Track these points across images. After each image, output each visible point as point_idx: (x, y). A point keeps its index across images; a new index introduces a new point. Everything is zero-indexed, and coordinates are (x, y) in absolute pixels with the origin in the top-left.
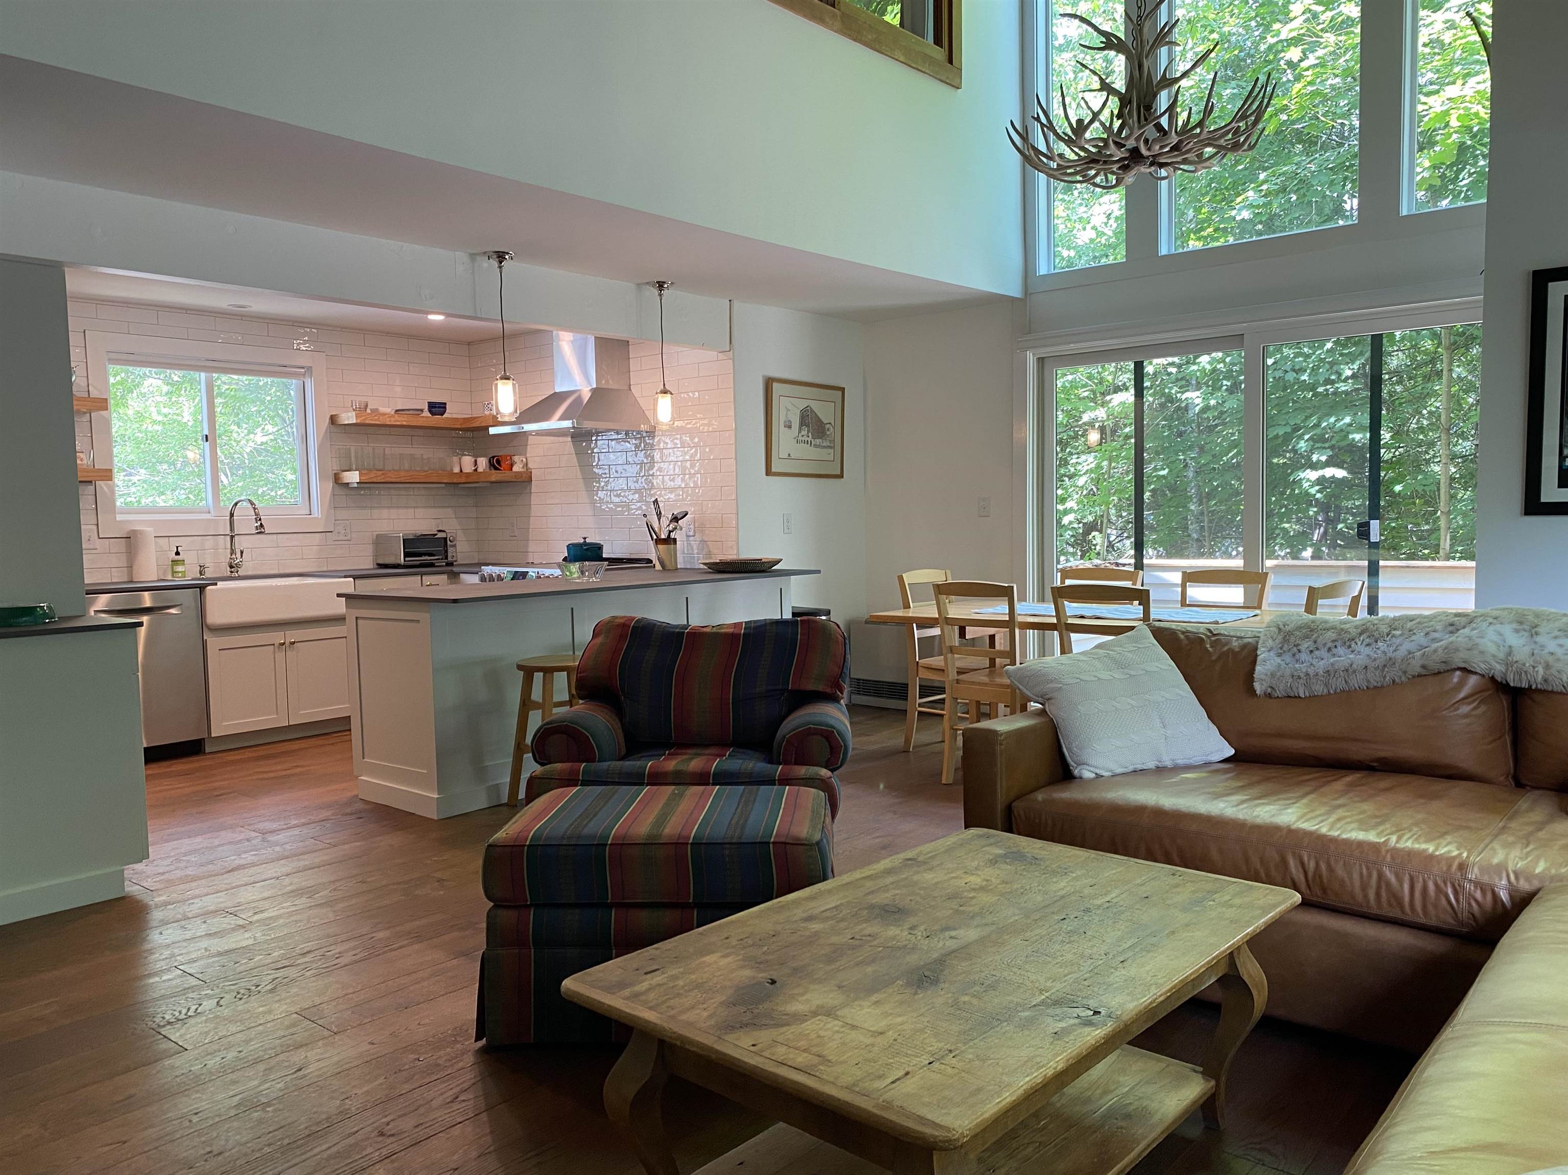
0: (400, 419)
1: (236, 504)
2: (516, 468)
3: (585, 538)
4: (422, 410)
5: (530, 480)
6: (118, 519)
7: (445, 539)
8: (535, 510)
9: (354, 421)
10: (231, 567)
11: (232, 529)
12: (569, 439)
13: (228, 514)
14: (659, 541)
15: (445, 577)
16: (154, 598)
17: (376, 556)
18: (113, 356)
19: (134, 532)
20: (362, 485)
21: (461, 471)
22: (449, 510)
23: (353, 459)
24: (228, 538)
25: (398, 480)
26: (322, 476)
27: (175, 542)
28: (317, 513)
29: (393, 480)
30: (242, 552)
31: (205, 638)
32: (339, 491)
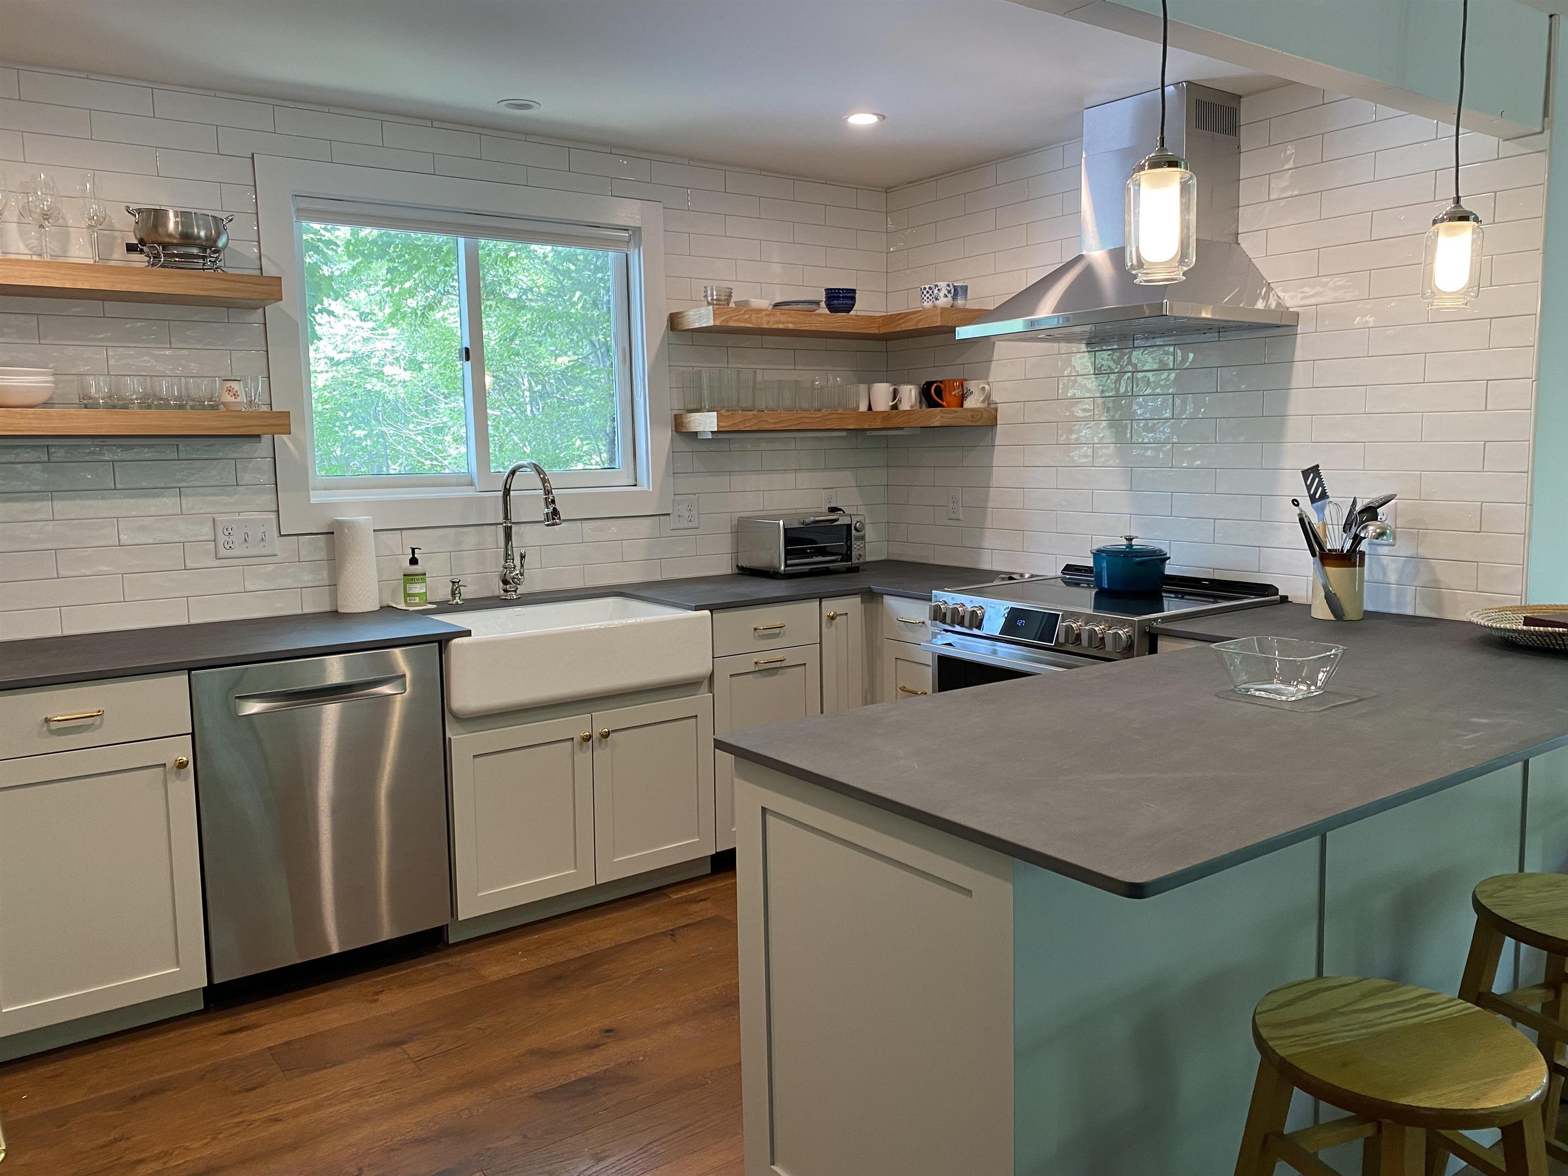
0: (783, 318)
1: (513, 473)
2: (971, 403)
3: (1130, 539)
4: (818, 303)
5: (993, 423)
6: (313, 500)
7: (849, 526)
8: (999, 476)
9: (711, 323)
10: (505, 582)
11: (506, 516)
12: (1083, 347)
13: (501, 488)
14: (1326, 557)
15: (856, 600)
16: (348, 669)
17: (736, 553)
18: (304, 204)
19: (340, 524)
20: (721, 436)
21: (870, 408)
22: (848, 473)
23: (706, 392)
24: (501, 530)
25: (779, 427)
26: (655, 420)
27: (412, 540)
28: (646, 484)
29: (771, 427)
30: (522, 557)
31: (448, 735)
32: (682, 445)
